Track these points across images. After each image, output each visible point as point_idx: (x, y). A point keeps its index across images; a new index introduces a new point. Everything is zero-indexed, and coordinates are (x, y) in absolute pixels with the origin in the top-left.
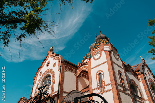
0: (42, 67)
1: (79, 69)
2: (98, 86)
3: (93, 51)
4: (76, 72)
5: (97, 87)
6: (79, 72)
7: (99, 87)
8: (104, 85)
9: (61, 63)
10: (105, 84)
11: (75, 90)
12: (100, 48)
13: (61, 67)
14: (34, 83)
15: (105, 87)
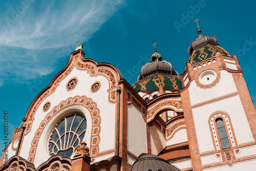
0: (50, 90)
1: (153, 107)
2: (215, 146)
3: (195, 69)
4: (145, 113)
5: (212, 149)
6: (153, 113)
7: (218, 148)
8: (234, 145)
9: (120, 83)
10: (236, 144)
11: (145, 154)
12: (214, 61)
13: (119, 91)
14: (24, 128)
15: (237, 151)
